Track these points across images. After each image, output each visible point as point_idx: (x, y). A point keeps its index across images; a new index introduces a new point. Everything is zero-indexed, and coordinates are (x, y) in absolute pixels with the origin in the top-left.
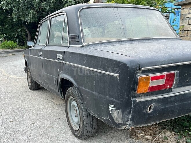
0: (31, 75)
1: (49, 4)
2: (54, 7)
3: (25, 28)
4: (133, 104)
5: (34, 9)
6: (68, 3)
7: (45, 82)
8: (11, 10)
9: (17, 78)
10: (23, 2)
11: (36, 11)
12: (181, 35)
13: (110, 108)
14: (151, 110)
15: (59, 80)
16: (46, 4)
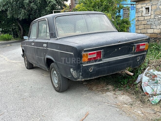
0: (27, 59)
1: (37, 4)
2: (40, 6)
3: (18, 23)
4: (82, 67)
5: (25, 9)
6: (51, 3)
7: (37, 62)
8: (6, 10)
9: (17, 62)
10: (15, 3)
11: (26, 10)
12: (137, 24)
13: (71, 71)
14: (92, 71)
15: (46, 60)
16: (34, 4)
